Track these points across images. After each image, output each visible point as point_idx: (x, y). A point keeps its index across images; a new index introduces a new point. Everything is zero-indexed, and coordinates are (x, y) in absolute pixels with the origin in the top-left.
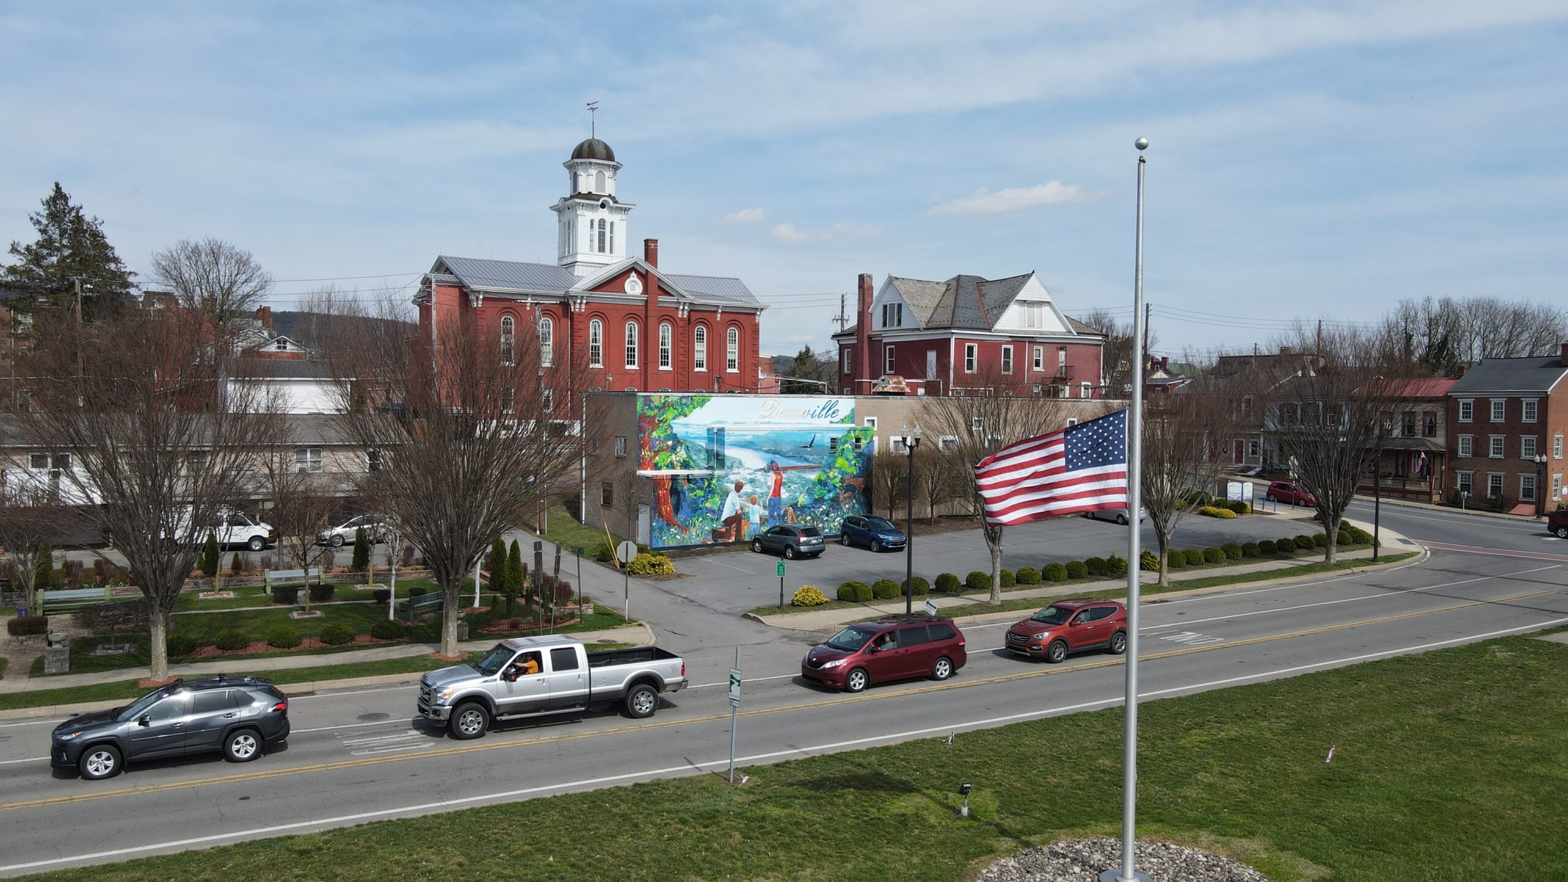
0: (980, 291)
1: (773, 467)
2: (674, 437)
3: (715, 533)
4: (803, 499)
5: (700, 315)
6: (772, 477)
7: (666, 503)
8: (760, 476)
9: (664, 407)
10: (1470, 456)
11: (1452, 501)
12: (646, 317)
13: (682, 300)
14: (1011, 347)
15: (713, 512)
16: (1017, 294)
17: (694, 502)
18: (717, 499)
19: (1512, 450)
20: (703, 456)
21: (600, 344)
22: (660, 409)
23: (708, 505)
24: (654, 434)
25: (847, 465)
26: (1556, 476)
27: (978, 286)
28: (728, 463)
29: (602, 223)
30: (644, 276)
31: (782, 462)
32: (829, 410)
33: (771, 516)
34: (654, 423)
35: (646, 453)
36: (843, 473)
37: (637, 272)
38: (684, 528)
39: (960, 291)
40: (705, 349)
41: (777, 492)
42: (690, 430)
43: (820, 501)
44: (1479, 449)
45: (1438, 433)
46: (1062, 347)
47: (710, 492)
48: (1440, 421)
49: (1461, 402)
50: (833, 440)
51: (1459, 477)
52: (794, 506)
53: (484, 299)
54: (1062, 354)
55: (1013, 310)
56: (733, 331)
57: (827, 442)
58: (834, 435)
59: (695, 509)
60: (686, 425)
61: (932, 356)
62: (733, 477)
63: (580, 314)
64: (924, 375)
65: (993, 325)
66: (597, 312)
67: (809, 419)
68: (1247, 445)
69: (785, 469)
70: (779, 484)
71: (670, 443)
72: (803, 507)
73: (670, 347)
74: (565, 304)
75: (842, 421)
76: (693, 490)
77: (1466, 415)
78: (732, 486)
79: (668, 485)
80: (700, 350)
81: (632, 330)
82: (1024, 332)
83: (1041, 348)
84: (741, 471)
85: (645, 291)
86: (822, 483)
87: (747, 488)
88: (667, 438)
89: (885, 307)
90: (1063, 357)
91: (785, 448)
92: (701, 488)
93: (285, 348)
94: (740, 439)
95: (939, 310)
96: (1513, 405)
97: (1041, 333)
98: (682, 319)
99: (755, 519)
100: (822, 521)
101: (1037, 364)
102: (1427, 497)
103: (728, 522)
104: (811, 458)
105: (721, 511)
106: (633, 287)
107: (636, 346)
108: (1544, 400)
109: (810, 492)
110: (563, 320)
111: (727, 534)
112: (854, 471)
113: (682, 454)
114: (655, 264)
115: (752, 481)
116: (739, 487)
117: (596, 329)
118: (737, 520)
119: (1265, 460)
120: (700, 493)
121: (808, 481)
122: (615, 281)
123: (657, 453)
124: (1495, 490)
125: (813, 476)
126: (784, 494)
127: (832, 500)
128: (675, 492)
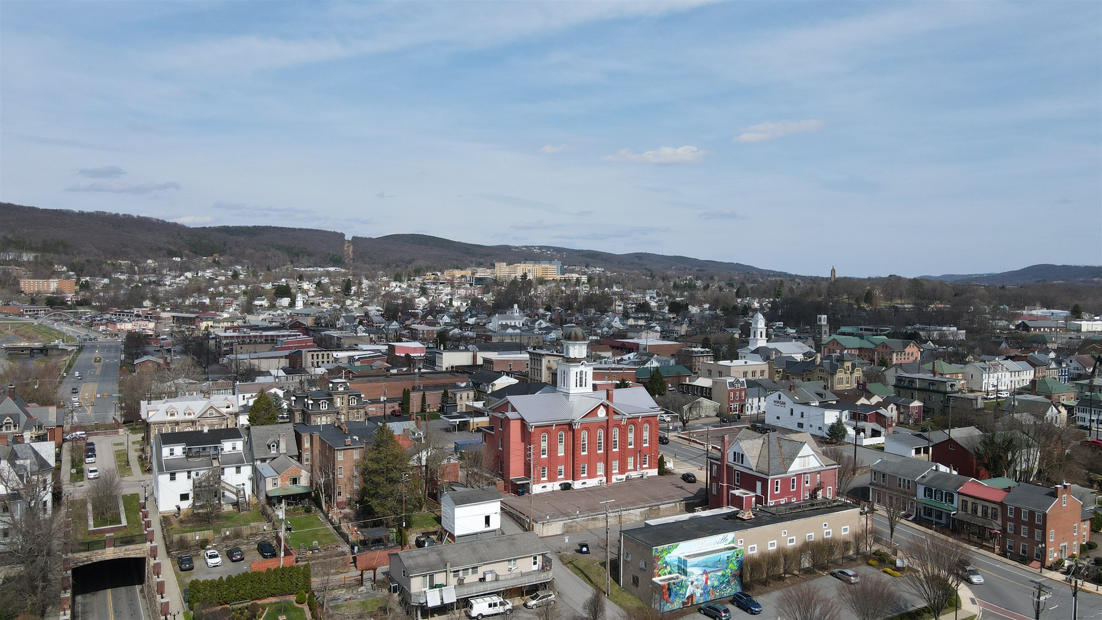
0: (779, 443)
1: (705, 573)
2: (666, 562)
3: (684, 603)
4: (716, 584)
5: (633, 420)
6: (705, 576)
7: (666, 594)
8: (700, 577)
9: (662, 551)
10: (1012, 532)
11: (1004, 554)
12: (608, 428)
13: (624, 417)
14: (795, 478)
15: (683, 595)
16: (798, 453)
17: (676, 592)
18: (684, 589)
19: (1031, 534)
20: (676, 568)
21: (586, 443)
22: (661, 552)
23: (681, 592)
24: (659, 563)
25: (733, 566)
26: (1050, 549)
27: (778, 440)
28: (688, 574)
29: (581, 372)
30: (607, 407)
31: (708, 570)
32: (724, 539)
33: (704, 592)
34: (658, 558)
35: (656, 571)
36: (731, 570)
37: (603, 405)
38: (672, 603)
39: (770, 445)
40: (633, 437)
41: (706, 582)
42: (672, 559)
43: (723, 583)
44: (1017, 531)
45: (998, 519)
46: (819, 472)
47: (682, 587)
48: (999, 513)
49: (1009, 507)
50: (728, 557)
51: (1008, 541)
52: (713, 587)
53: (535, 427)
54: (818, 475)
55: (797, 460)
56: (646, 425)
57: (726, 558)
58: (728, 555)
59: (676, 595)
60: (670, 557)
61: (759, 484)
62: (690, 580)
63: (578, 430)
64: (755, 491)
65: (788, 470)
66: (586, 427)
67: (716, 545)
68: (908, 502)
69: (709, 572)
70: (707, 579)
71: (664, 565)
72: (716, 586)
73: (617, 440)
74: (570, 425)
75: (729, 543)
76: (675, 587)
77: (1011, 513)
78: (690, 583)
79: (667, 587)
80: (631, 437)
81: (601, 433)
82: (801, 470)
83: (809, 475)
84: (693, 576)
85: (607, 414)
86: (723, 575)
87: (695, 583)
88: (664, 563)
89: (735, 453)
90: (819, 478)
91: (709, 564)
92: (678, 586)
93: (450, 461)
94: (693, 564)
95: (761, 458)
96: (1032, 514)
97: (809, 469)
98: (623, 425)
99: (698, 595)
100: (724, 591)
101: (807, 482)
102: (992, 550)
103: (688, 598)
104: (719, 566)
105: (685, 594)
106: (602, 413)
107: (602, 441)
108: (1045, 515)
109: (719, 580)
110: (569, 432)
111: (688, 603)
112: (736, 568)
113: (669, 568)
114: (612, 401)
115: (697, 580)
116: (692, 583)
117: (584, 435)
118: (691, 596)
119: (917, 513)
120: (678, 588)
121: (718, 576)
122: (593, 412)
123: (659, 570)
124: (1024, 551)
125: (720, 573)
126: (709, 583)
127: (727, 582)
128: (669, 589)
